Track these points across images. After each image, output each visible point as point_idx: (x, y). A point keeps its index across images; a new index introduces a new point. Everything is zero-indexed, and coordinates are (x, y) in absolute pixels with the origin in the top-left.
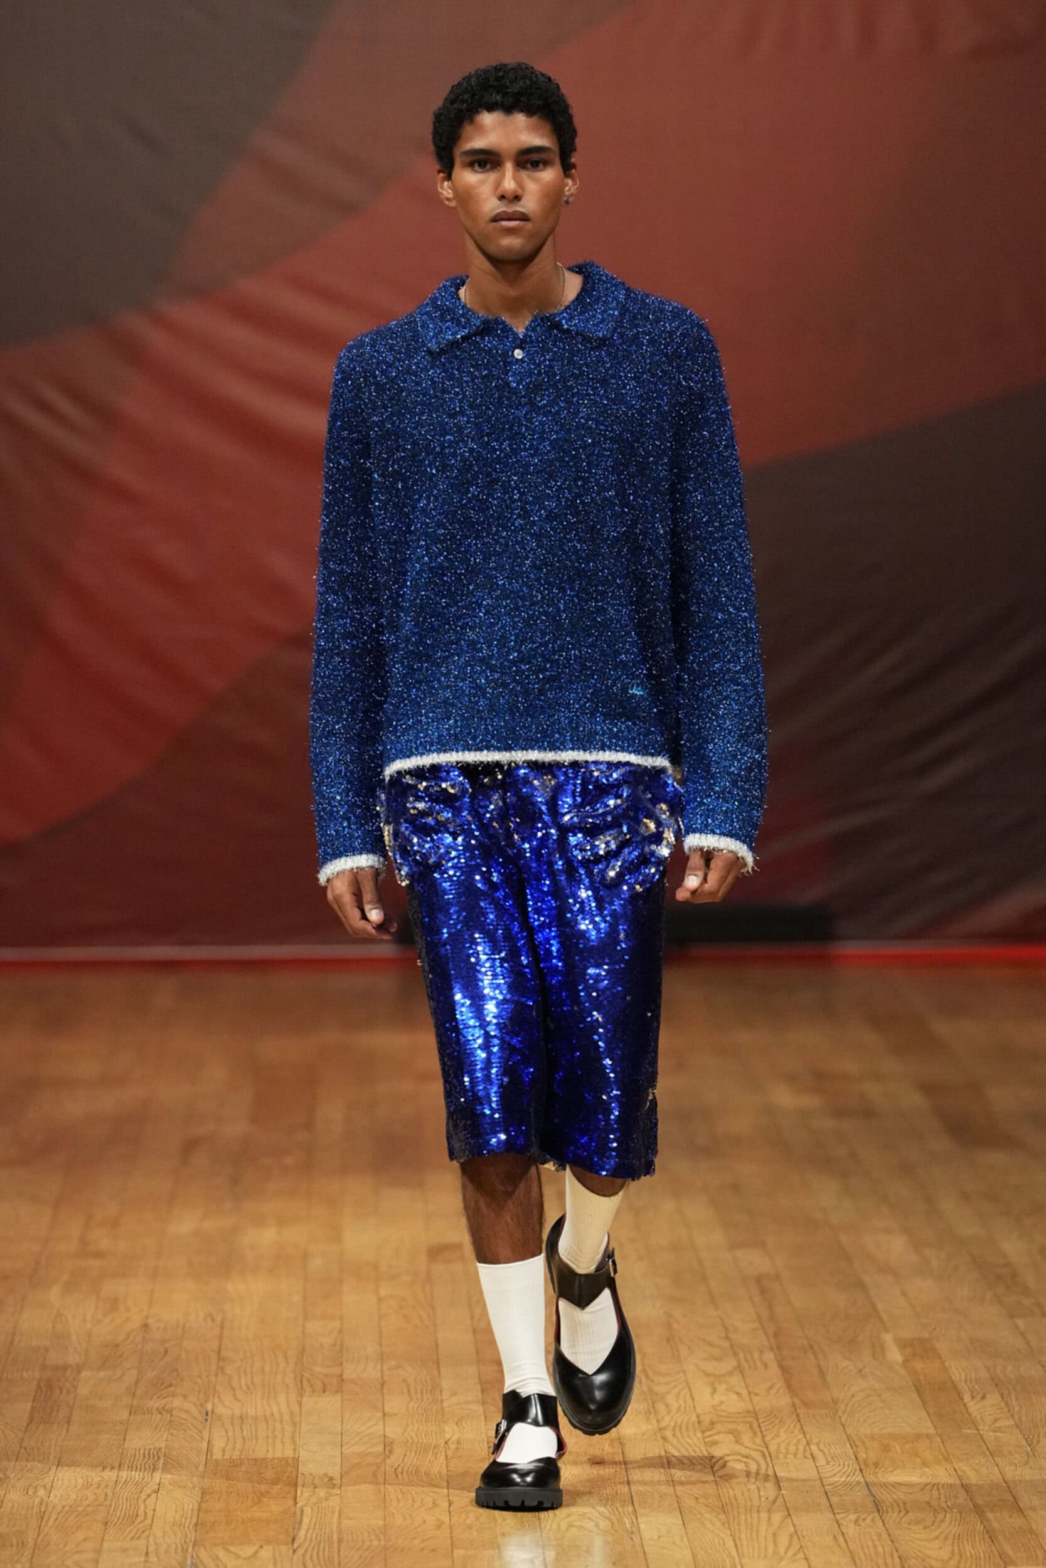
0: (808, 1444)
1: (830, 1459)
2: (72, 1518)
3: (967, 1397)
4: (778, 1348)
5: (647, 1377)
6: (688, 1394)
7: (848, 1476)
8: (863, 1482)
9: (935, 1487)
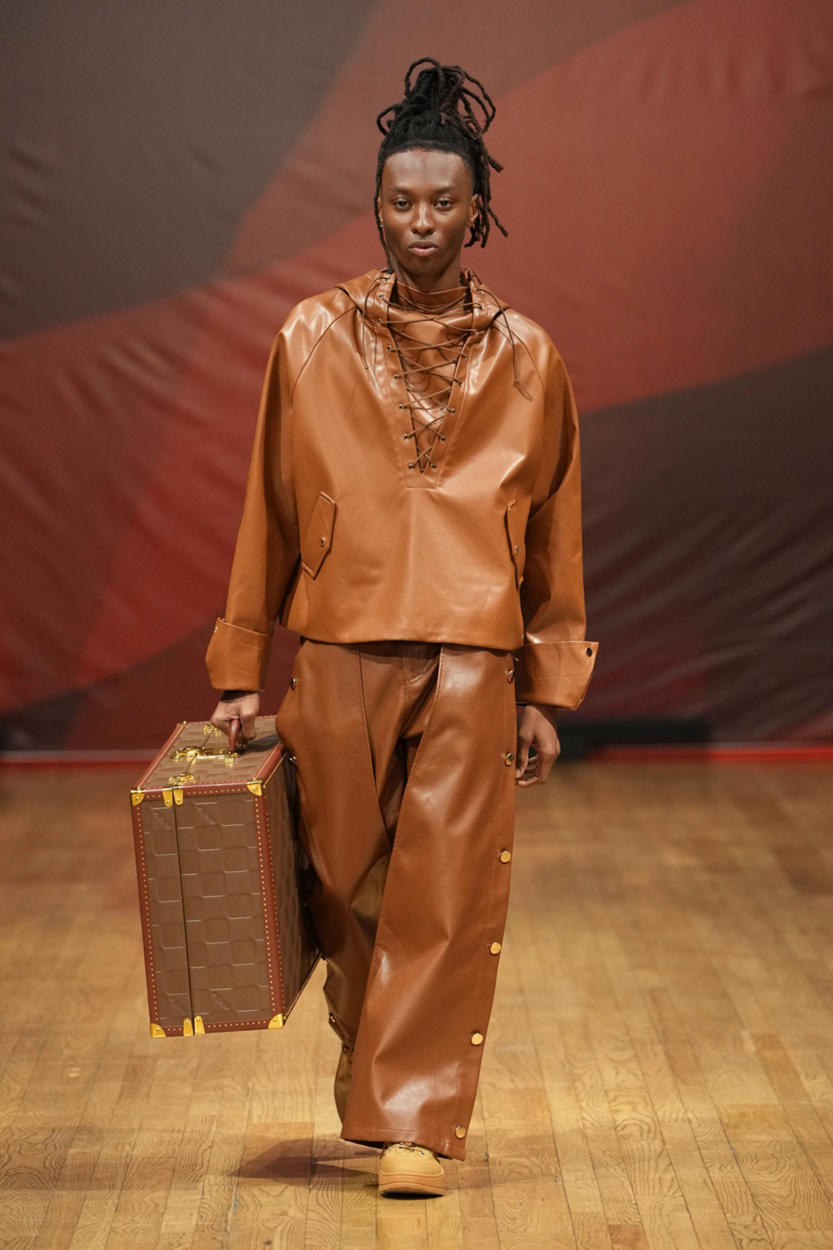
0: (686, 1111)
1: (701, 1122)
2: (148, 1167)
3: (803, 1077)
4: (666, 1041)
5: (569, 1063)
6: (599, 1076)
7: (715, 1135)
8: (725, 1140)
9: (778, 1143)
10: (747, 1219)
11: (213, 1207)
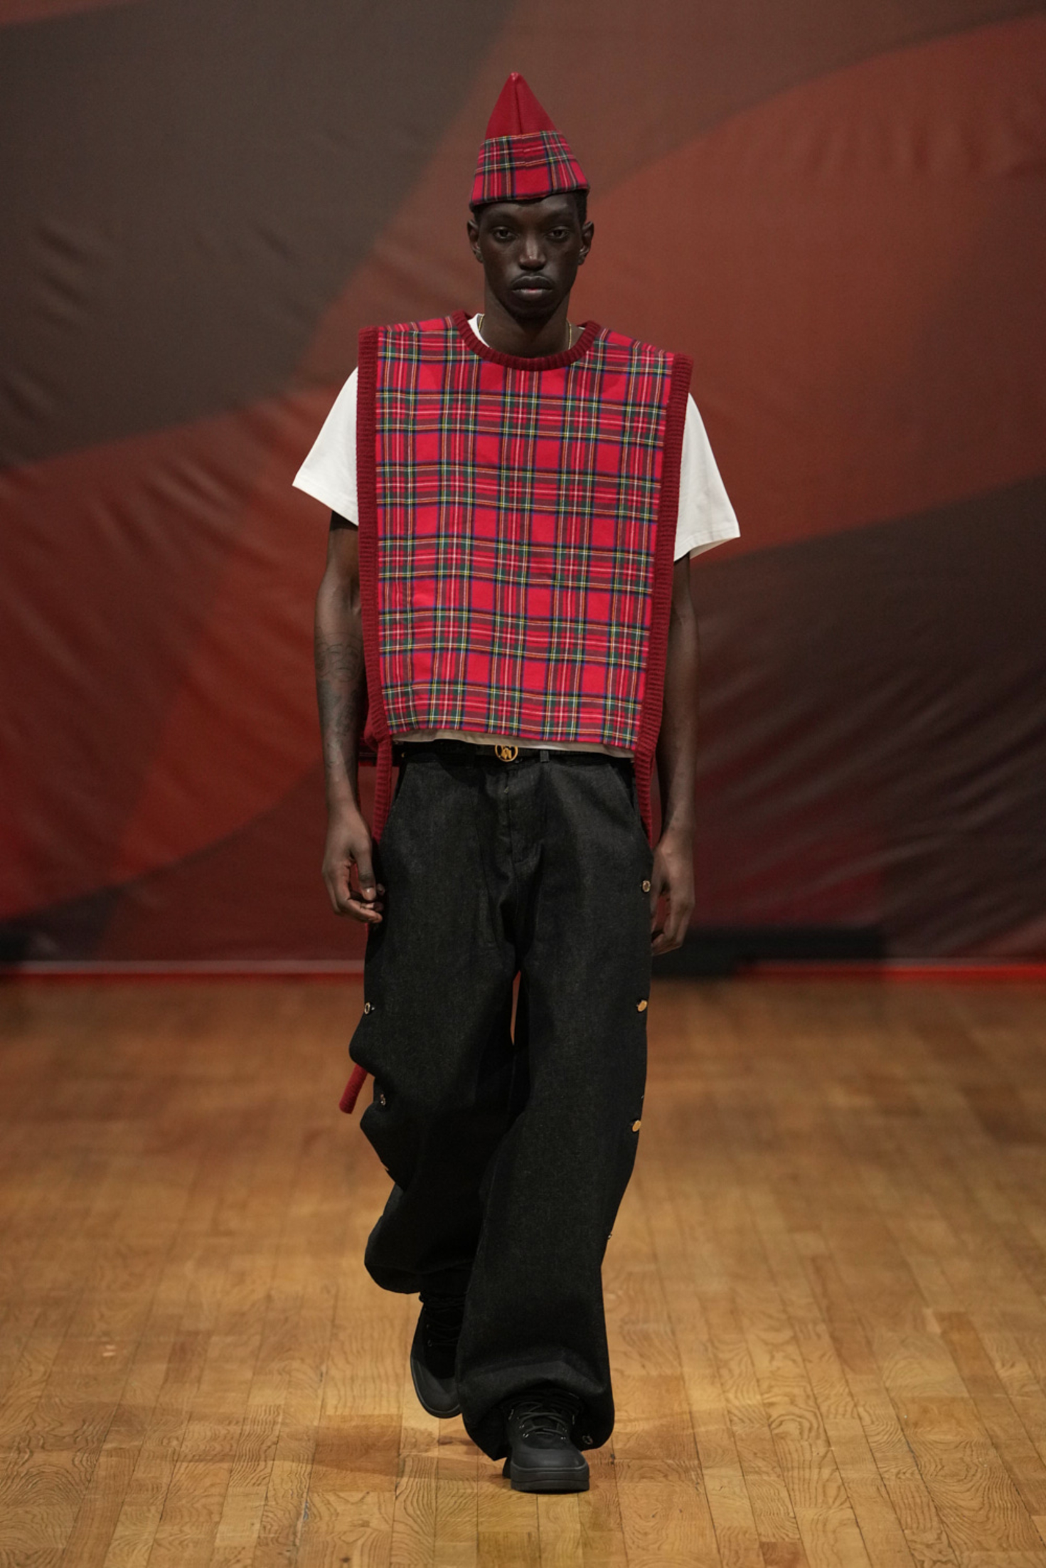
0: (856, 1406)
1: (874, 1419)
2: (201, 1466)
3: (998, 1365)
4: (831, 1320)
5: (713, 1345)
6: (749, 1362)
7: (891, 1434)
8: (904, 1440)
9: (968, 1446)
10: (930, 1537)
11: (279, 1516)
